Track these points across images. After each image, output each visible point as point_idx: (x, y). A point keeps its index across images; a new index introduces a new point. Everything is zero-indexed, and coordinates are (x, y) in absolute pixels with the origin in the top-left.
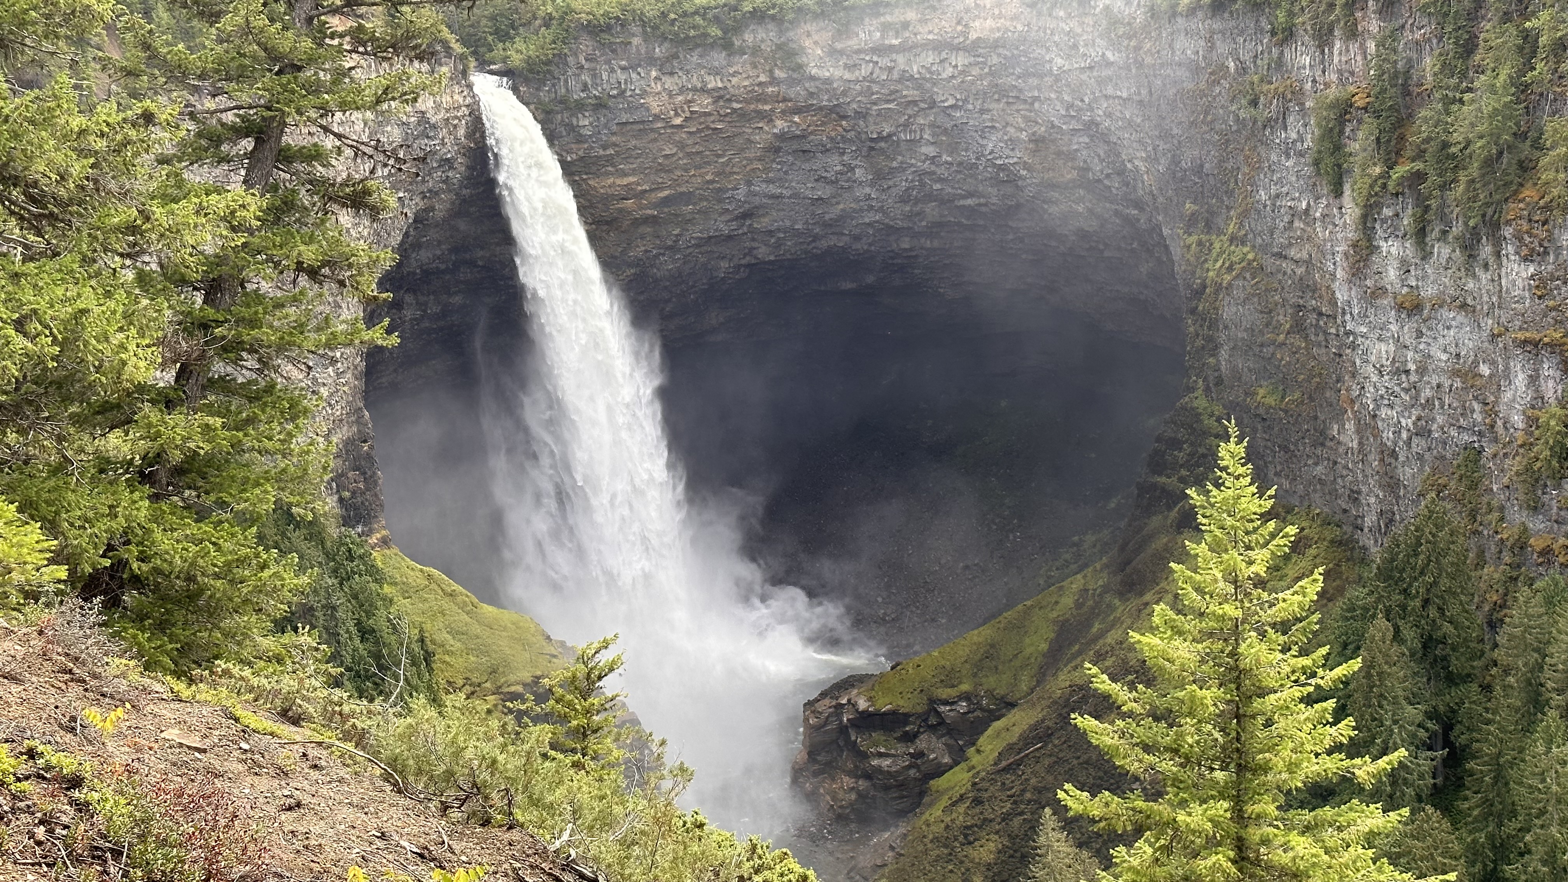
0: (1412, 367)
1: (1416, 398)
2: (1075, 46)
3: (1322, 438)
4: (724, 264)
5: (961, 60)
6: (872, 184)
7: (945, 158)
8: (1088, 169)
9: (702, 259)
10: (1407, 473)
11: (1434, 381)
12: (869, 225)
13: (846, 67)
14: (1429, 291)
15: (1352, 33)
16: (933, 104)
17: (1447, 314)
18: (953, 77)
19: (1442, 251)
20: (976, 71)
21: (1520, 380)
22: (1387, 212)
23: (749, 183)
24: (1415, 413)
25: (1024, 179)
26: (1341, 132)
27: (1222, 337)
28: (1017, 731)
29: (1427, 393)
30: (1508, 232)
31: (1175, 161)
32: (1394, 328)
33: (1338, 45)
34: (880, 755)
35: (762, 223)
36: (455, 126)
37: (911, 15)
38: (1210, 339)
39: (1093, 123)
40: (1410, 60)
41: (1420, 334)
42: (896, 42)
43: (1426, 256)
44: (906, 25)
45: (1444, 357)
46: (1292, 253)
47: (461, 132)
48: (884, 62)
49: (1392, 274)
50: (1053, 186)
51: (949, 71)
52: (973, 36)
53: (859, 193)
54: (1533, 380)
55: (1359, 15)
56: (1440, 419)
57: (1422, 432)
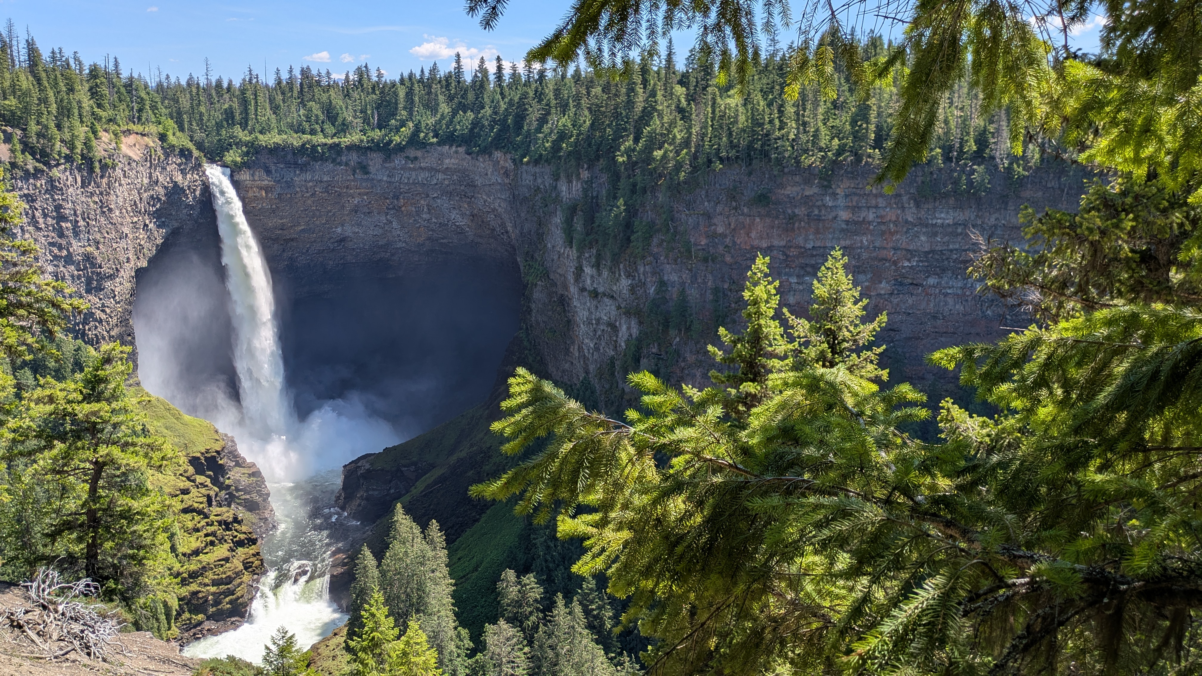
0: (594, 322)
1: (595, 335)
2: (487, 174)
3: (567, 352)
4: (331, 263)
5: (440, 176)
6: (401, 231)
7: (434, 220)
8: (494, 230)
9: (321, 259)
10: (592, 368)
11: (602, 327)
12: (400, 248)
13: (388, 176)
14: (601, 290)
15: (578, 178)
16: (428, 196)
17: (606, 300)
18: (436, 184)
19: (605, 273)
20: (447, 182)
21: (624, 328)
22: (587, 255)
23: (343, 225)
24: (595, 341)
25: (467, 232)
26: (572, 220)
27: (533, 306)
28: (433, 479)
29: (599, 333)
30: (621, 266)
31: (522, 228)
32: (588, 304)
33: (574, 182)
34: (373, 490)
35: (350, 245)
36: (194, 190)
37: (419, 154)
38: (529, 307)
39: (494, 210)
40: (598, 192)
41: (597, 307)
42: (412, 166)
43: (600, 275)
44: (416, 158)
45: (605, 318)
46: (559, 271)
47: (198, 193)
48: (407, 175)
49: (589, 281)
50: (480, 237)
51: (435, 181)
52: (445, 166)
53: (395, 233)
54: (629, 328)
55: (581, 170)
56: (603, 344)
57: (597, 349)
